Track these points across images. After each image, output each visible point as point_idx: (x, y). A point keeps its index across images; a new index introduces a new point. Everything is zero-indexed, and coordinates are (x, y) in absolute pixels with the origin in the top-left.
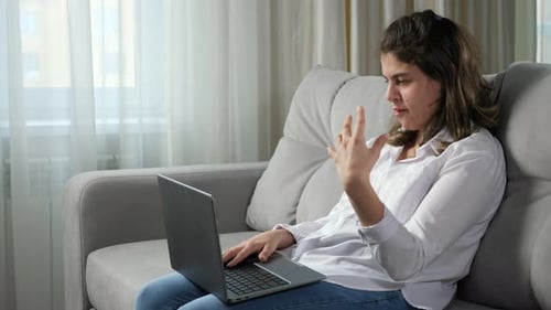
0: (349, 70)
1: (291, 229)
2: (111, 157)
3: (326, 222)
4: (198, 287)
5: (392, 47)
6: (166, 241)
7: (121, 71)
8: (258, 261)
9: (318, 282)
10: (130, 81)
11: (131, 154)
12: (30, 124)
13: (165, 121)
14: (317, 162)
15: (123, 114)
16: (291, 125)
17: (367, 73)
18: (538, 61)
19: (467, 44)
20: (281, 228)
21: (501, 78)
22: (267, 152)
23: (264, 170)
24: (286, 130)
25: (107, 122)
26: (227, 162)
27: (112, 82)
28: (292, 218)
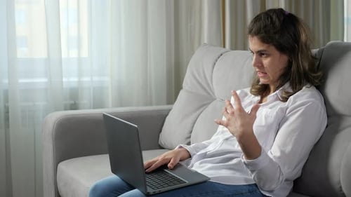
0: (224, 47)
1: (188, 148)
2: (73, 102)
3: (210, 143)
4: (128, 184)
5: (257, 33)
6: (108, 155)
7: (79, 47)
8: (167, 168)
9: (205, 182)
10: (85, 54)
11: (85, 100)
12: (21, 81)
13: (107, 79)
14: (204, 105)
15: (80, 75)
16: (188, 81)
17: (236, 49)
18: (345, 41)
19: (305, 31)
20: (181, 147)
21: (321, 52)
22: (172, 98)
23: (170, 110)
24: (184, 85)
25: (70, 80)
26: (146, 105)
27: (74, 54)
28: (188, 140)
